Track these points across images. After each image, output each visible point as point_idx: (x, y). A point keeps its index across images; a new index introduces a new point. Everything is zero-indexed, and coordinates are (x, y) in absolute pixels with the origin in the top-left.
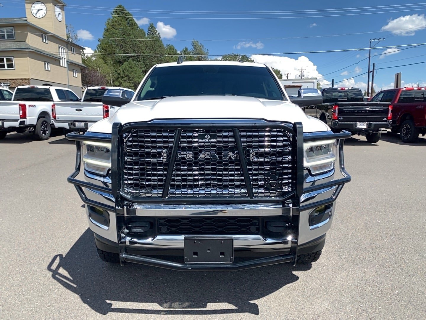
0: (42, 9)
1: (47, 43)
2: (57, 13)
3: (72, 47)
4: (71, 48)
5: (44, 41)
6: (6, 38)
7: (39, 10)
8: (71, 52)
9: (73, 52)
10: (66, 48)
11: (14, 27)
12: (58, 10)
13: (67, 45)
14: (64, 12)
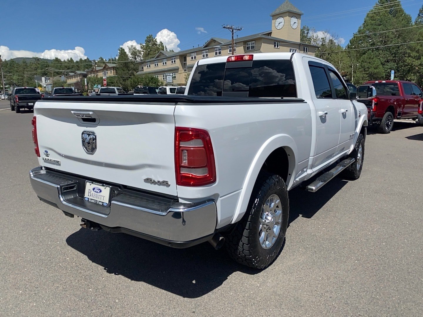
0: (281, 22)
1: (279, 49)
2: (292, 23)
3: (306, 48)
4: (304, 48)
5: (276, 47)
6: (250, 49)
7: (279, 23)
8: (303, 52)
9: (305, 52)
10: (298, 50)
11: (255, 40)
12: (294, 20)
13: (299, 46)
14: (300, 20)
